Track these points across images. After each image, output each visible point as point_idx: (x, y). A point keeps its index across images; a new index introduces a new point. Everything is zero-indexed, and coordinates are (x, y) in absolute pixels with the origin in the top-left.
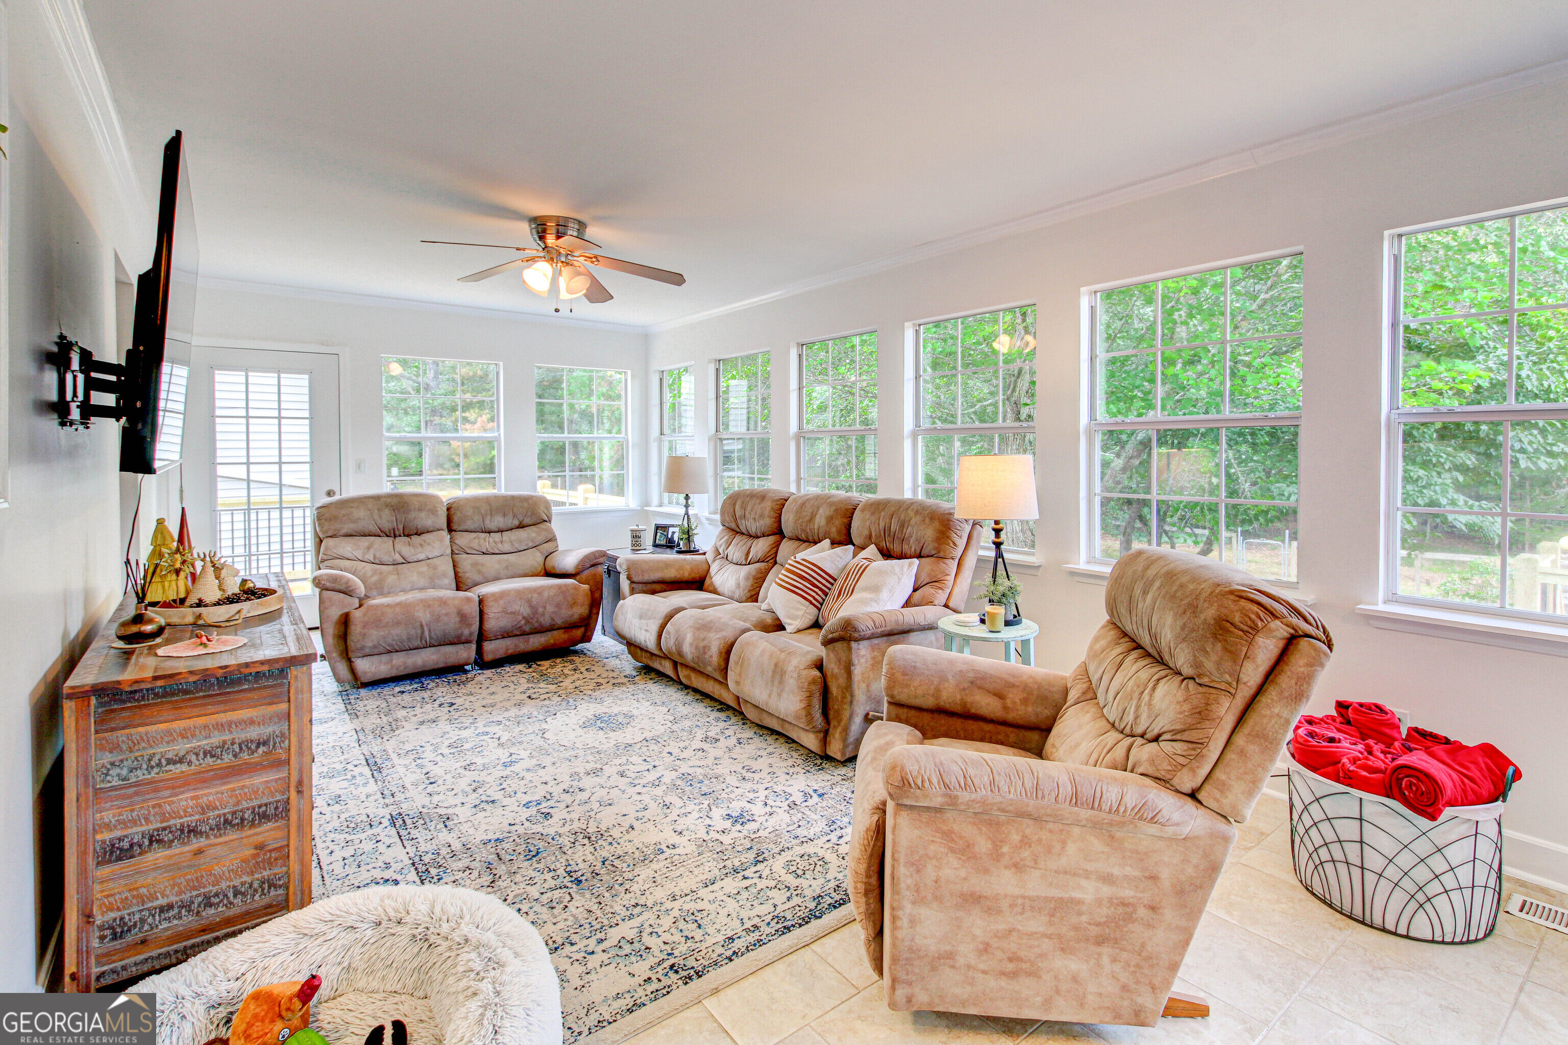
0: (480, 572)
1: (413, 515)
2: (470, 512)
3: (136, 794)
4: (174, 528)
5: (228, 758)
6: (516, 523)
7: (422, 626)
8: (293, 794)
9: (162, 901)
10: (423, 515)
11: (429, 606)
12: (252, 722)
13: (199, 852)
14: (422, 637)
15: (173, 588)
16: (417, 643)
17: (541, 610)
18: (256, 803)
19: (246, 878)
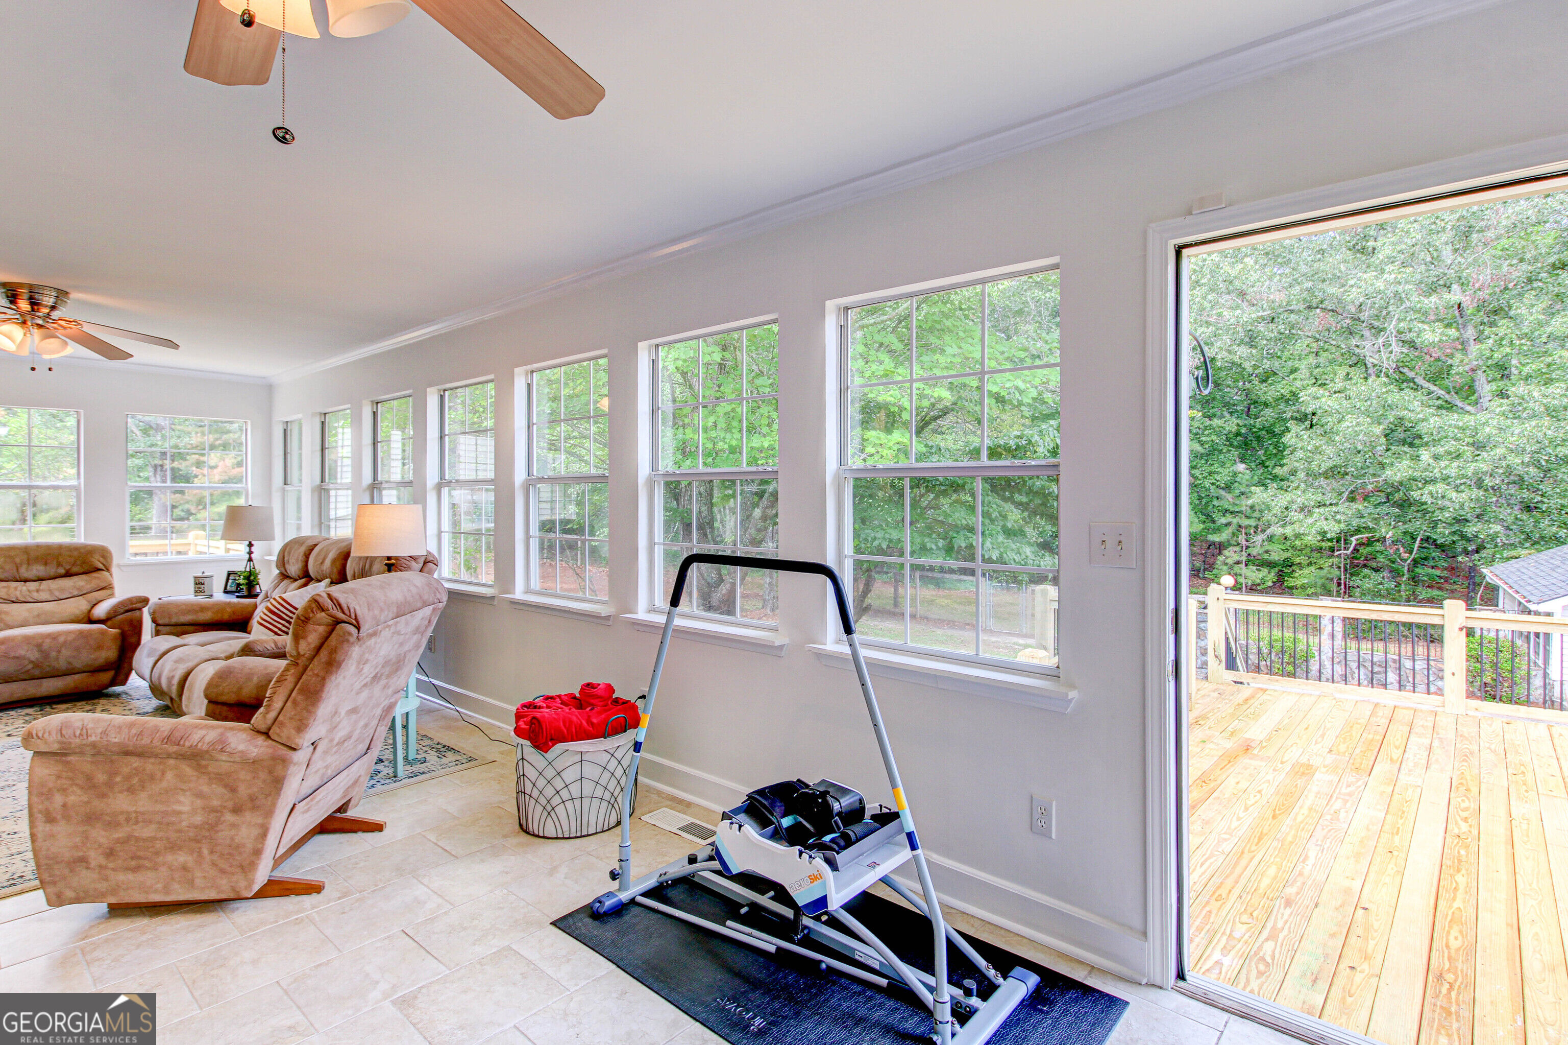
6: (61, 571)
17: (53, 652)
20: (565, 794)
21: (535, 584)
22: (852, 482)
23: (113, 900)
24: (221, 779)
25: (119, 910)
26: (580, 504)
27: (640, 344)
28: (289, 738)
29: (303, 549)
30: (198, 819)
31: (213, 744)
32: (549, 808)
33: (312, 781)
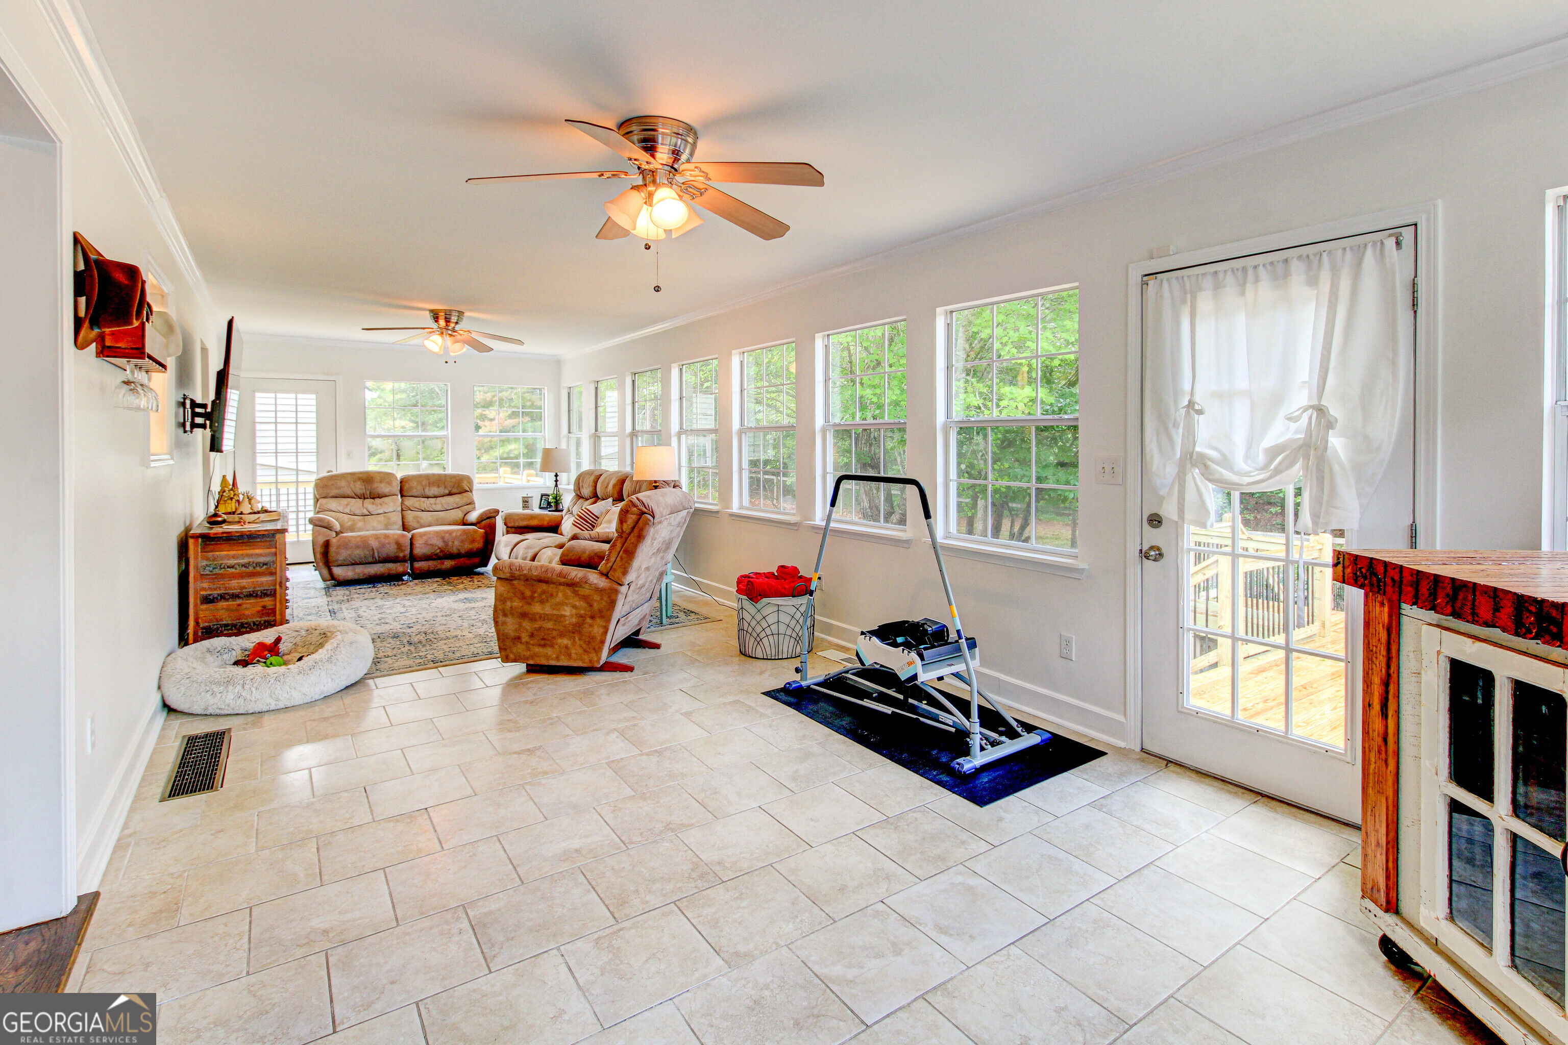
0: (418, 522)
1: (375, 485)
2: (415, 484)
3: (216, 578)
4: (230, 480)
5: (251, 568)
6: (447, 492)
7: (373, 549)
8: (278, 587)
9: (224, 622)
10: (382, 485)
11: (378, 538)
12: (261, 555)
13: (239, 605)
14: (373, 557)
15: (231, 506)
16: (370, 560)
17: (450, 543)
18: (262, 588)
19: (258, 619)
20: (768, 631)
21: (746, 501)
22: (956, 430)
23: (531, 662)
24: (585, 598)
25: (533, 669)
26: (776, 447)
27: (817, 335)
28: (618, 578)
29: (592, 478)
30: (574, 620)
31: (581, 579)
32: (759, 639)
33: (627, 608)
